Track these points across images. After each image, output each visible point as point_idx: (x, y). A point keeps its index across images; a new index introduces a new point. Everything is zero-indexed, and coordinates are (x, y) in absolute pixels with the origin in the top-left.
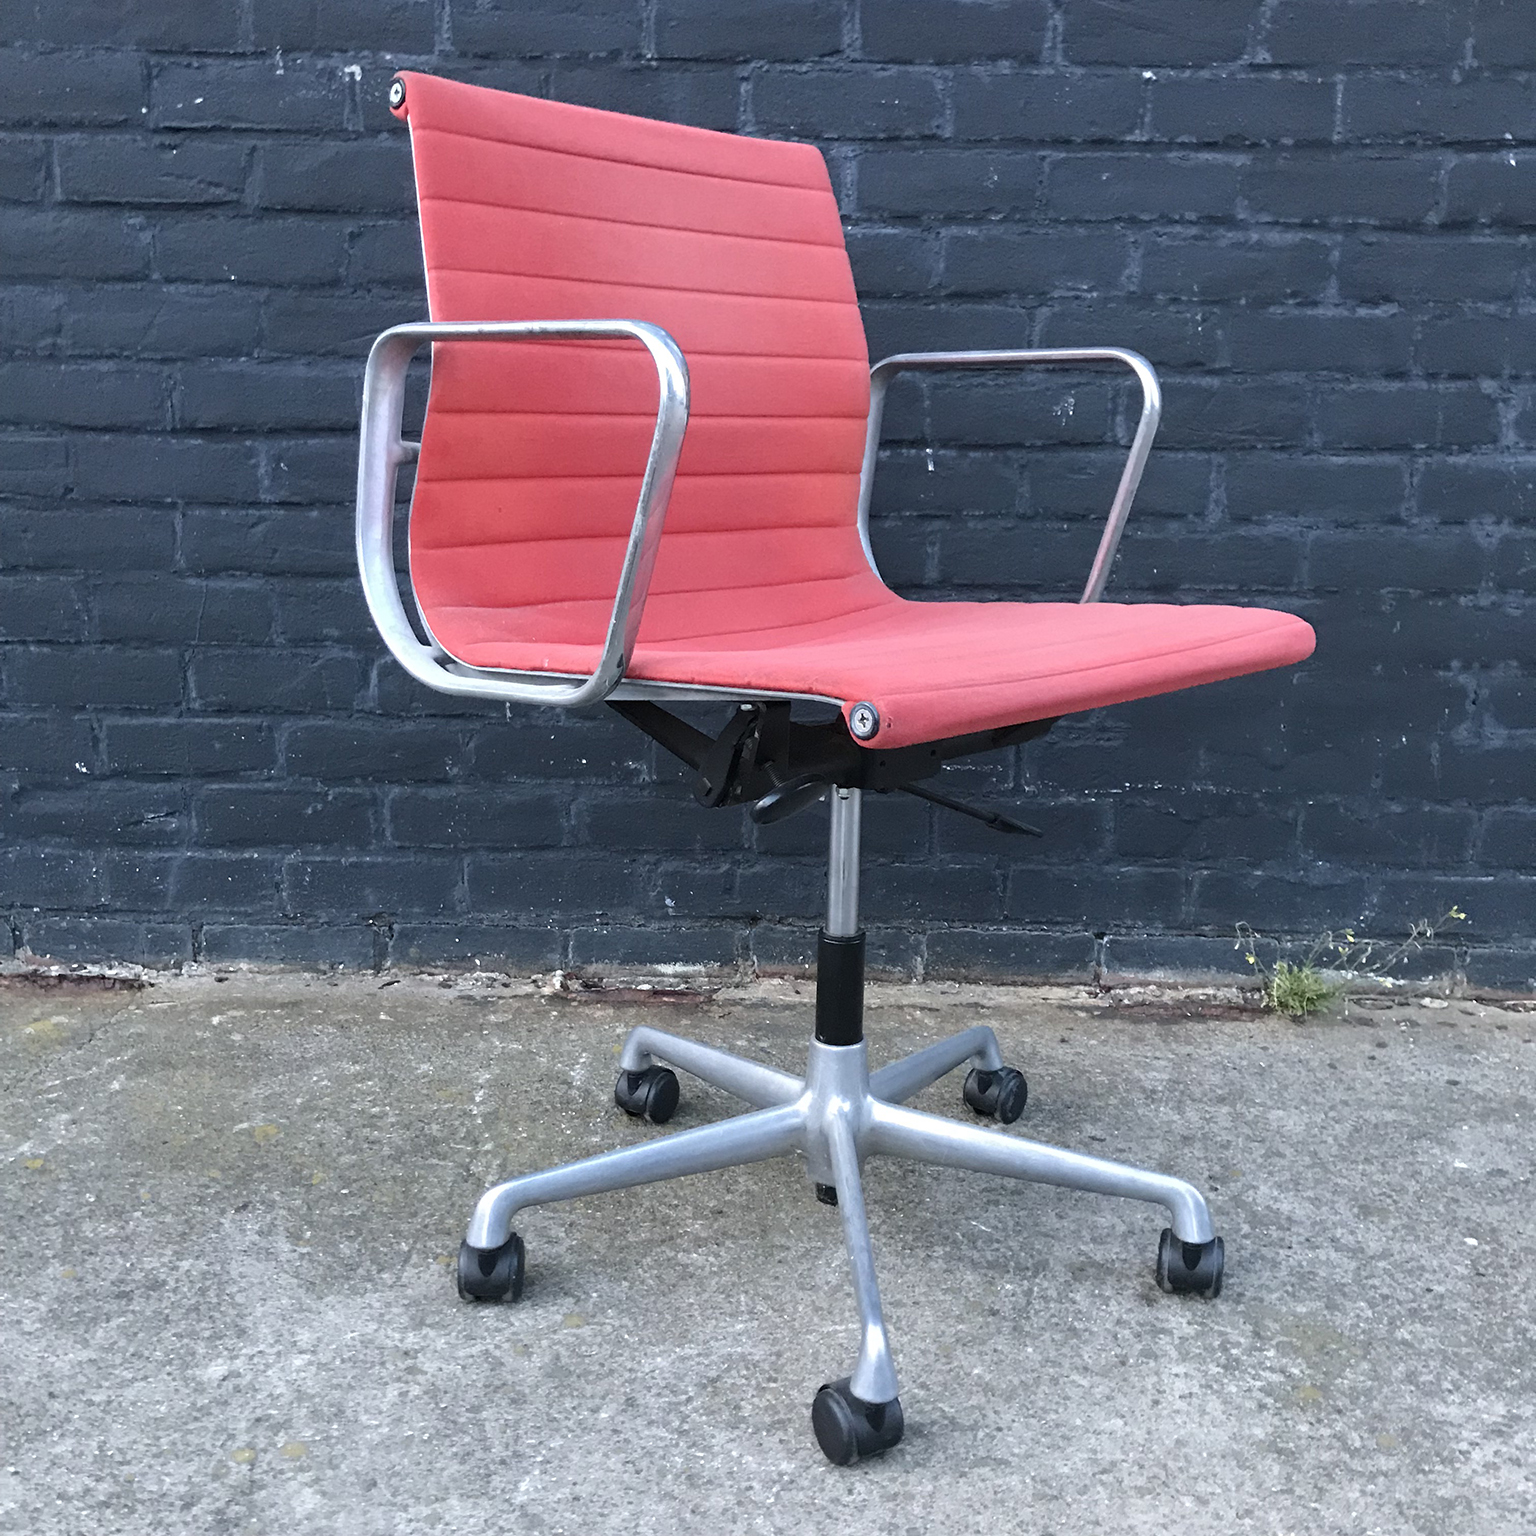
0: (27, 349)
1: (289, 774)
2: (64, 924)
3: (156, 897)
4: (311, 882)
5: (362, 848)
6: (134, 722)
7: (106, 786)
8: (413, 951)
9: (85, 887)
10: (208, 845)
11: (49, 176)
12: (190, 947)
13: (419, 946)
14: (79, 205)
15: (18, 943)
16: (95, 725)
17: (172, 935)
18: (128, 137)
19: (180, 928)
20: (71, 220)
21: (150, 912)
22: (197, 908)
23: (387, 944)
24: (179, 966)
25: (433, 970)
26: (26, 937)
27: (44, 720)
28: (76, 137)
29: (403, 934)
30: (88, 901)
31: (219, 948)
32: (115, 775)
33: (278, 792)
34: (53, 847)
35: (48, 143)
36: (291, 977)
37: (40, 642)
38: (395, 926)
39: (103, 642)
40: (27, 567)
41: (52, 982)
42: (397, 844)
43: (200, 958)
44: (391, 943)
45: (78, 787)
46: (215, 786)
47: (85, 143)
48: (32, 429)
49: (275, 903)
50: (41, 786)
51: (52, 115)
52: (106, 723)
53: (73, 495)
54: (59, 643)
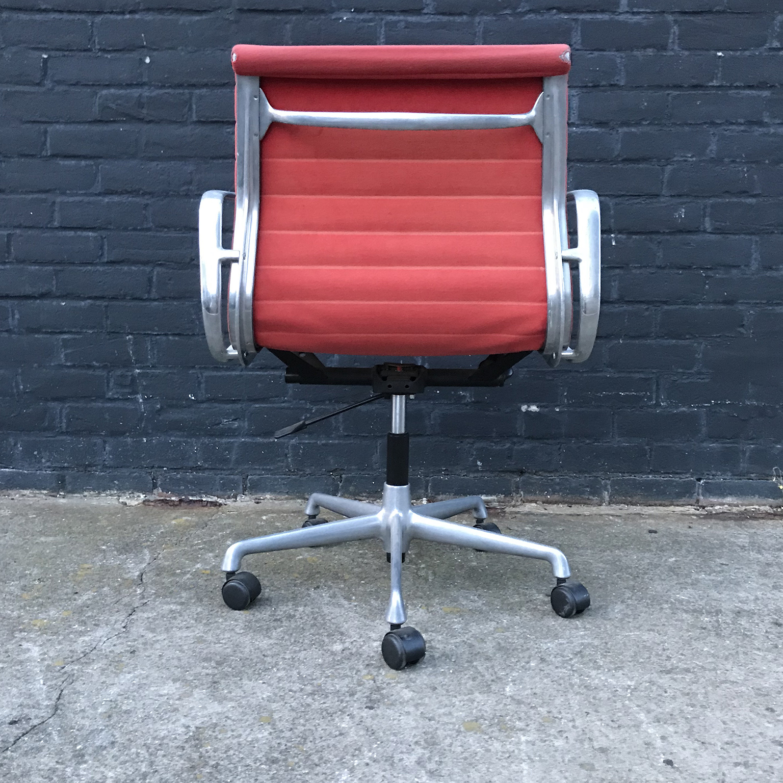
0: (175, 191)
1: (294, 399)
2: (179, 476)
3: (226, 461)
4: (303, 453)
5: (328, 436)
6: (219, 374)
7: (204, 405)
8: (351, 488)
9: (190, 457)
10: (253, 435)
11: (190, 109)
12: (241, 487)
13: (355, 486)
14: (203, 123)
15: (155, 486)
16: (200, 376)
17: (232, 481)
18: (229, 90)
19: (236, 477)
20: (199, 129)
21: (222, 469)
22: (246, 467)
23: (338, 485)
24: (235, 497)
25: (361, 498)
26: (159, 483)
27: (174, 374)
28: (204, 91)
29: (347, 480)
30: (191, 464)
31: (255, 488)
32: (208, 400)
33: (288, 408)
34: (175, 437)
35: (191, 94)
36: (292, 501)
37: (174, 335)
38: (343, 476)
40: (170, 298)
41: (176, 503)
42: (346, 434)
43: (246, 493)
44: (341, 484)
45: (189, 407)
46: (257, 406)
47: (208, 94)
48: (176, 230)
49: (284, 464)
50: (171, 406)
51: (194, 81)
52: (204, 374)
54: (183, 335)
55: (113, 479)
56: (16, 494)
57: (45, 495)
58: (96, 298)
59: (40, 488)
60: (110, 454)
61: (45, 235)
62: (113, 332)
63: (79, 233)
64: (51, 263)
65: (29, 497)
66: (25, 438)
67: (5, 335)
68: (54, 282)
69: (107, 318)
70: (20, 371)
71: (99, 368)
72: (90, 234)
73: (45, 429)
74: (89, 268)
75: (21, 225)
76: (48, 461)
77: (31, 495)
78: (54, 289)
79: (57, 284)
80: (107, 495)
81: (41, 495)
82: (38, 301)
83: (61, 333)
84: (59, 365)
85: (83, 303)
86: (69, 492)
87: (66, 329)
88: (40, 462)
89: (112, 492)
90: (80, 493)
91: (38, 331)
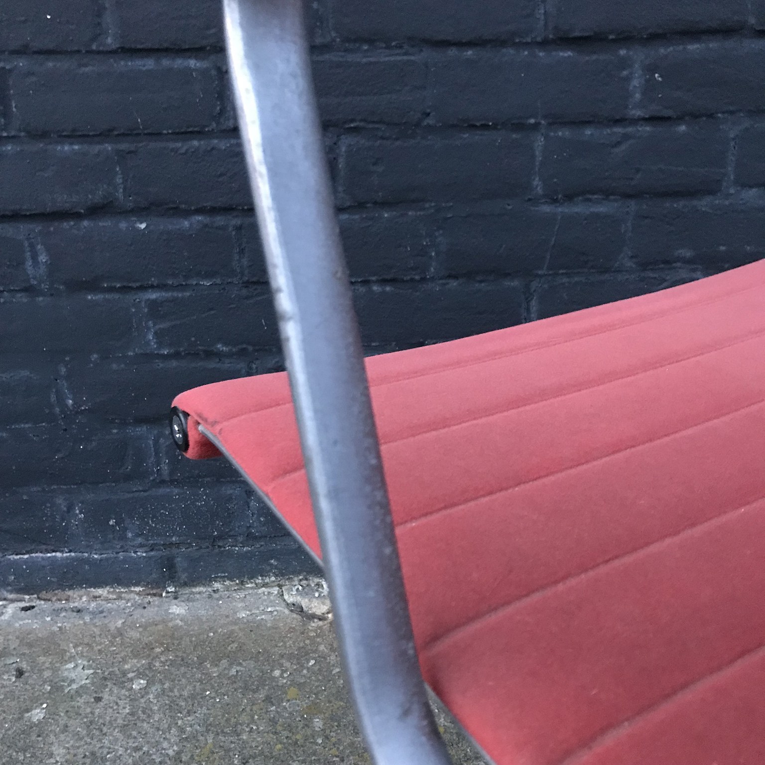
37: (384, 282)
39: (450, 276)
40: (375, 203)
48: (388, 47)
53: (430, 121)
54: (403, 281)
55: (265, 557)
56: (80, 598)
57: (138, 594)
58: (214, 211)
59: (128, 583)
60: (259, 516)
61: (87, 69)
62: (254, 283)
63: (166, 62)
64: (105, 135)
65: (107, 600)
66: (90, 497)
67: (22, 298)
68: (119, 180)
69: (242, 252)
70: (63, 370)
71: (230, 355)
72: (192, 63)
73: (128, 478)
74: (195, 143)
75: (26, 46)
76: (138, 535)
77: (111, 596)
78: (120, 194)
79: (125, 181)
80: (258, 586)
81: (132, 596)
82: (85, 223)
83: (143, 288)
84: (146, 354)
85: (186, 224)
86: (185, 584)
87: (154, 281)
88: (123, 538)
89: (267, 580)
90: (204, 585)
91: (92, 286)
